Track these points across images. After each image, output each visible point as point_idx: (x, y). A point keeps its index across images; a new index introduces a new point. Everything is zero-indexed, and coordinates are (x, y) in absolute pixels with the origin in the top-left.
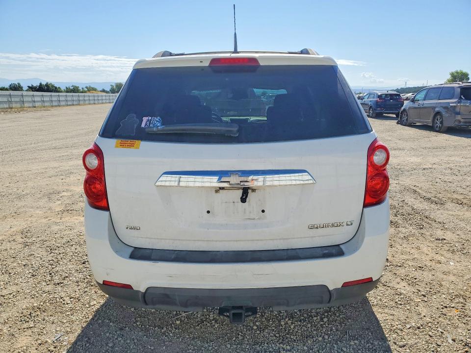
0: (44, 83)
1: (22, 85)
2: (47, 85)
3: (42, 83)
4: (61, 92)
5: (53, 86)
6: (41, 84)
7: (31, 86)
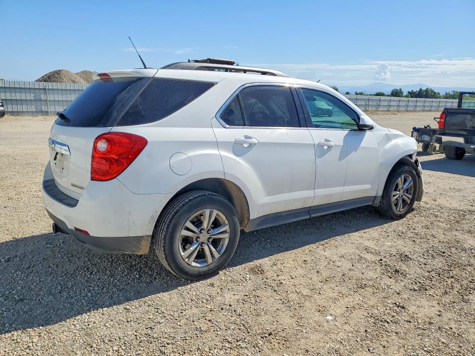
0: (424, 89)
1: (403, 90)
2: (427, 91)
3: (423, 89)
4: (440, 98)
5: (432, 91)
6: (421, 89)
7: (411, 91)
